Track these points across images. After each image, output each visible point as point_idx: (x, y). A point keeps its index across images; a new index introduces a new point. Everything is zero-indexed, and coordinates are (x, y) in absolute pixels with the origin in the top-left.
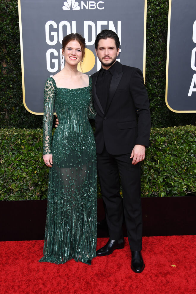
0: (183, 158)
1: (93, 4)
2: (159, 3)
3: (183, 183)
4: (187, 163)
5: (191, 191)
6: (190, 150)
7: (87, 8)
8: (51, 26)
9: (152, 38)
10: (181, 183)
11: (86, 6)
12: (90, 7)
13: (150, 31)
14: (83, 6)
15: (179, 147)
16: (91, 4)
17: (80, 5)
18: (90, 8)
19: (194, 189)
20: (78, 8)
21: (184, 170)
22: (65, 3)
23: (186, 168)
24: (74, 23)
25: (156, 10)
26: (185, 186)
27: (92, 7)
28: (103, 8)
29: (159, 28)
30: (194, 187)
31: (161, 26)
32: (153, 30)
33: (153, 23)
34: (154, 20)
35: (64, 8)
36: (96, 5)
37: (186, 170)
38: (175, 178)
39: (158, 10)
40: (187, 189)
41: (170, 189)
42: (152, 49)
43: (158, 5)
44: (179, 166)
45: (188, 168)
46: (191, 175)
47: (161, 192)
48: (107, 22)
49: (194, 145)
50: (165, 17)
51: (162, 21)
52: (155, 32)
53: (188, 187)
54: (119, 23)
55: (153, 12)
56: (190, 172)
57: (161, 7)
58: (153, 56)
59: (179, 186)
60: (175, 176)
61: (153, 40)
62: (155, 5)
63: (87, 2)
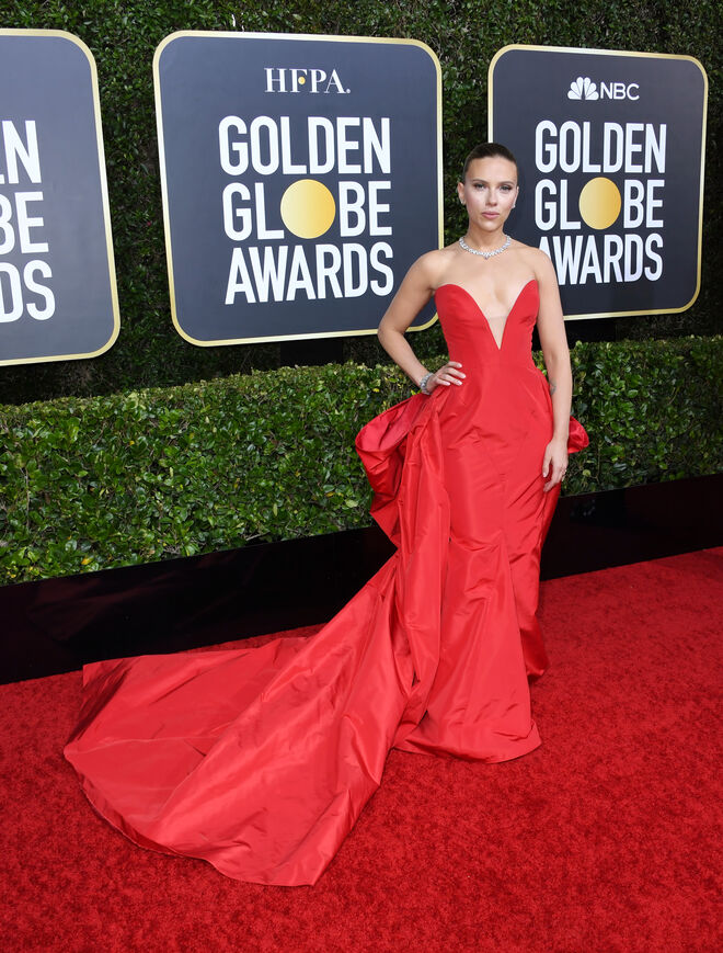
0: (230, 457)
2: (129, 75)
3: (235, 517)
4: (241, 467)
5: (256, 532)
6: (243, 435)
9: (122, 163)
10: (231, 517)
13: (116, 147)
15: (218, 430)
19: (262, 527)
21: (236, 486)
23: (238, 480)
25: (124, 92)
29: (137, 136)
30: (262, 522)
31: (141, 133)
33: (121, 125)
34: (123, 118)
37: (239, 484)
38: (216, 508)
39: (130, 92)
40: (247, 529)
41: (206, 534)
42: (125, 191)
43: (129, 82)
44: (220, 476)
45: (243, 478)
46: (254, 495)
47: (186, 544)
50: (149, 111)
51: (142, 120)
53: (249, 524)
56: (249, 489)
57: (137, 86)
58: (131, 207)
59: (226, 524)
60: (216, 503)
62: (119, 80)
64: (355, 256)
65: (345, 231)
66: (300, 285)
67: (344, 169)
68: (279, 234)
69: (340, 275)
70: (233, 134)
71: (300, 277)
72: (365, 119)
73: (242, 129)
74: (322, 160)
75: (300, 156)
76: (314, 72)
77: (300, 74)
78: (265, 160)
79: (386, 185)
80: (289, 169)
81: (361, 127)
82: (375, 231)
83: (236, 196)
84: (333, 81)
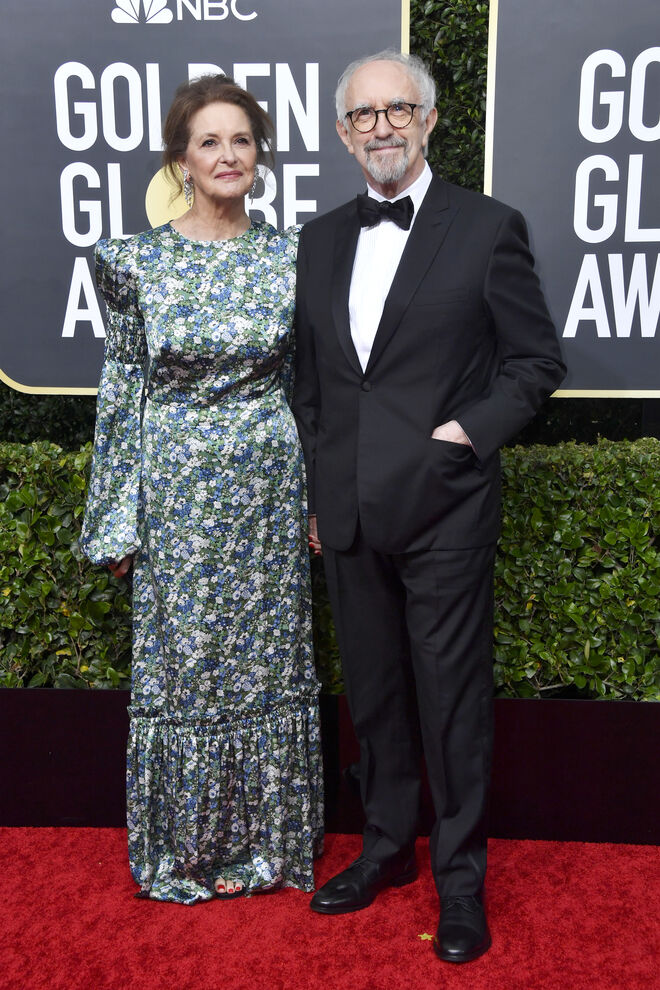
7: (198, 17)
8: (74, 83)
12: (206, 12)
14: (184, 7)
17: (171, 4)
18: (207, 17)
20: (166, 17)
24: (153, 70)
26: (531, 661)
27: (213, 11)
28: (254, 15)
32: (464, 92)
35: (118, 17)
36: (228, 4)
48: (268, 66)
49: (564, 512)
52: (471, 99)
54: (312, 71)
55: (464, 26)
61: (464, 130)
83: (597, 176)
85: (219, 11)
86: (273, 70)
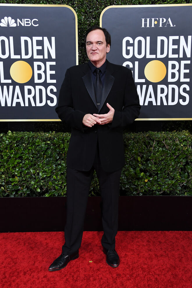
1: (29, 21)
7: (23, 25)
11: (22, 23)
16: (26, 21)
17: (16, 22)
18: (26, 25)
22: (2, 20)
24: (11, 38)
27: (27, 24)
28: (38, 25)
35: (2, 25)
36: (31, 22)
48: (42, 37)
54: (53, 39)
63: (23, 19)
64: (173, 89)
65: (170, 80)
66: (150, 100)
67: (171, 56)
68: (143, 81)
69: (167, 97)
70: (128, 44)
71: (150, 97)
72: (181, 37)
73: (131, 41)
74: (162, 53)
75: (153, 51)
76: (161, 19)
77: (155, 20)
78: (140, 53)
79: (189, 62)
80: (149, 56)
81: (179, 40)
82: (182, 80)
84: (169, 22)
85: (29, 24)
86: (43, 38)
